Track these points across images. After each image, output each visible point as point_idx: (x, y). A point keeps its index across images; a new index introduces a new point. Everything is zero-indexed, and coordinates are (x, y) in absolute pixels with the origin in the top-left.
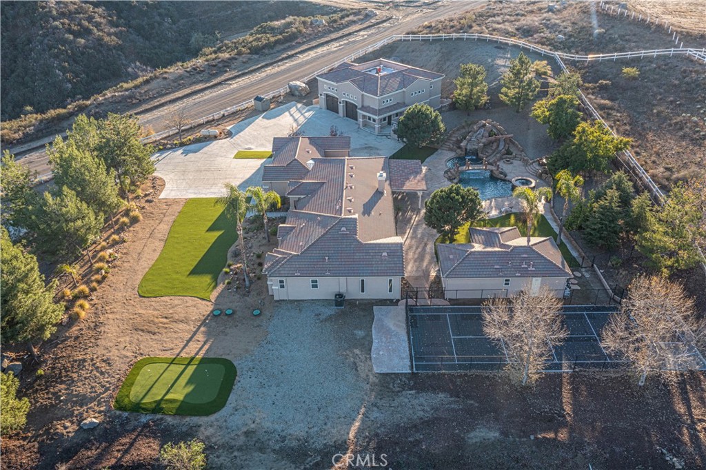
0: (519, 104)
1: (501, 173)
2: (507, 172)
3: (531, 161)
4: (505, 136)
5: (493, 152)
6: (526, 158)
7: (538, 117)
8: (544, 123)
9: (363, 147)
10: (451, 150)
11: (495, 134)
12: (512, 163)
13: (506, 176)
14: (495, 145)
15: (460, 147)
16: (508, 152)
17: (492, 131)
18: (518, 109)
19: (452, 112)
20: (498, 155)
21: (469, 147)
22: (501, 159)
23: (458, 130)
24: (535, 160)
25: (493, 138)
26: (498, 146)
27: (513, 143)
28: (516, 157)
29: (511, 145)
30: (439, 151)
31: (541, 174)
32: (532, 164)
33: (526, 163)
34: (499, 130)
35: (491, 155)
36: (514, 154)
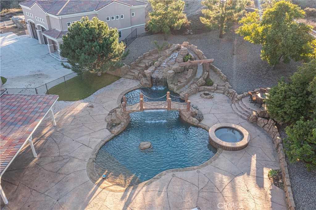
0: (222, 26)
1: (194, 115)
2: (203, 111)
3: (239, 96)
4: (203, 61)
5: (187, 83)
6: (231, 91)
7: (246, 34)
8: (256, 42)
9: (32, 74)
10: (137, 78)
11: (191, 59)
12: (211, 98)
13: (200, 121)
14: (190, 73)
15: (145, 76)
16: (208, 82)
17: (188, 55)
18: (221, 32)
19: (148, 36)
20: (194, 86)
21: (155, 75)
22: (197, 91)
23: (150, 55)
24: (245, 94)
25: (188, 64)
26: (195, 74)
27: (215, 71)
28: (217, 89)
29: (212, 73)
30: (122, 80)
31: (256, 118)
32: (241, 99)
33: (232, 98)
34: (197, 55)
35: (184, 86)
36: (215, 85)
